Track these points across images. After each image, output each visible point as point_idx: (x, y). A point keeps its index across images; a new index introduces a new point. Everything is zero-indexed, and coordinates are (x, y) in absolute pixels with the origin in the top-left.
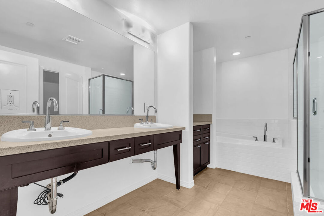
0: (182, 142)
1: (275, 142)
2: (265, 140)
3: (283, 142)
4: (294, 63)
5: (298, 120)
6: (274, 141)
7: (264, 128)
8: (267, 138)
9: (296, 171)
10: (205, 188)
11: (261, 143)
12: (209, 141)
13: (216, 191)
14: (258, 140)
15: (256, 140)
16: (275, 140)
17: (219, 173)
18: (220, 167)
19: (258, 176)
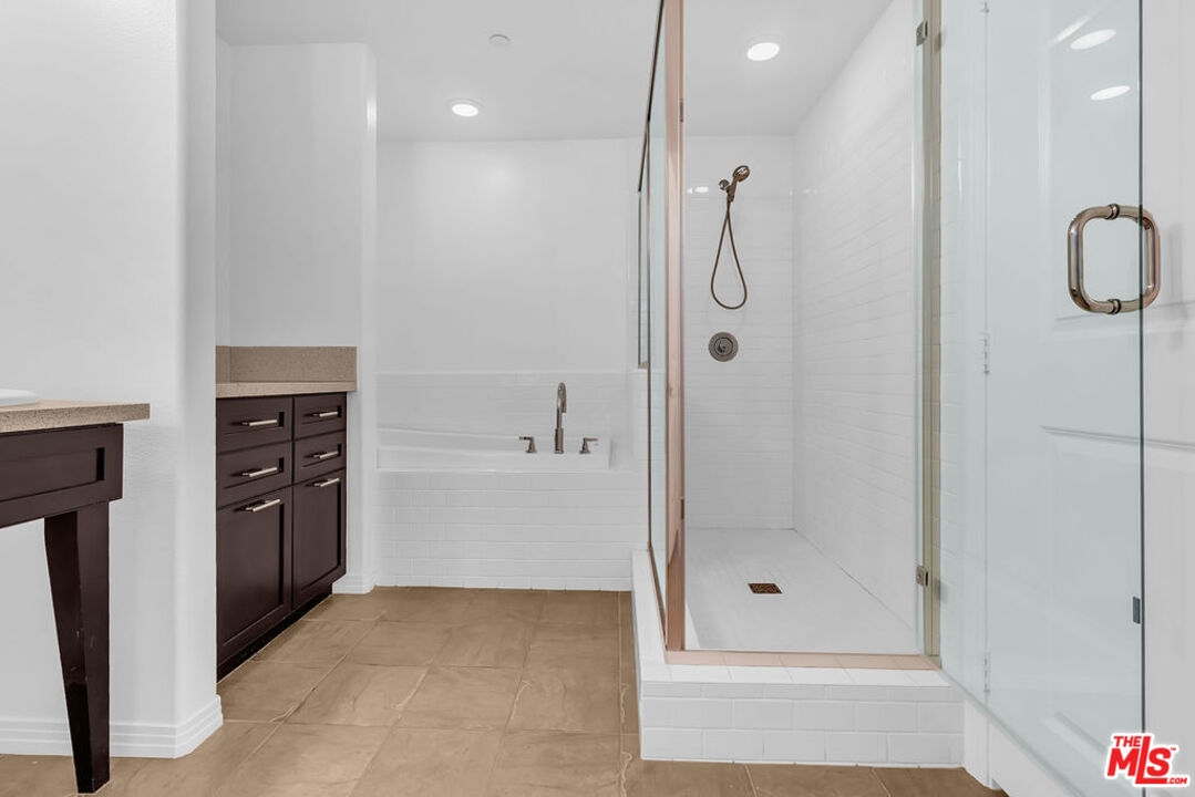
0: (119, 495)
1: (588, 452)
2: (558, 448)
3: (613, 447)
4: (640, 190)
5: (652, 371)
6: (584, 450)
7: (555, 403)
8: (565, 438)
9: (646, 546)
10: (285, 720)
11: (545, 457)
12: (342, 470)
13: (341, 721)
14: (537, 448)
15: (531, 449)
16: (589, 443)
17: (384, 612)
18: (391, 584)
19: (534, 588)
